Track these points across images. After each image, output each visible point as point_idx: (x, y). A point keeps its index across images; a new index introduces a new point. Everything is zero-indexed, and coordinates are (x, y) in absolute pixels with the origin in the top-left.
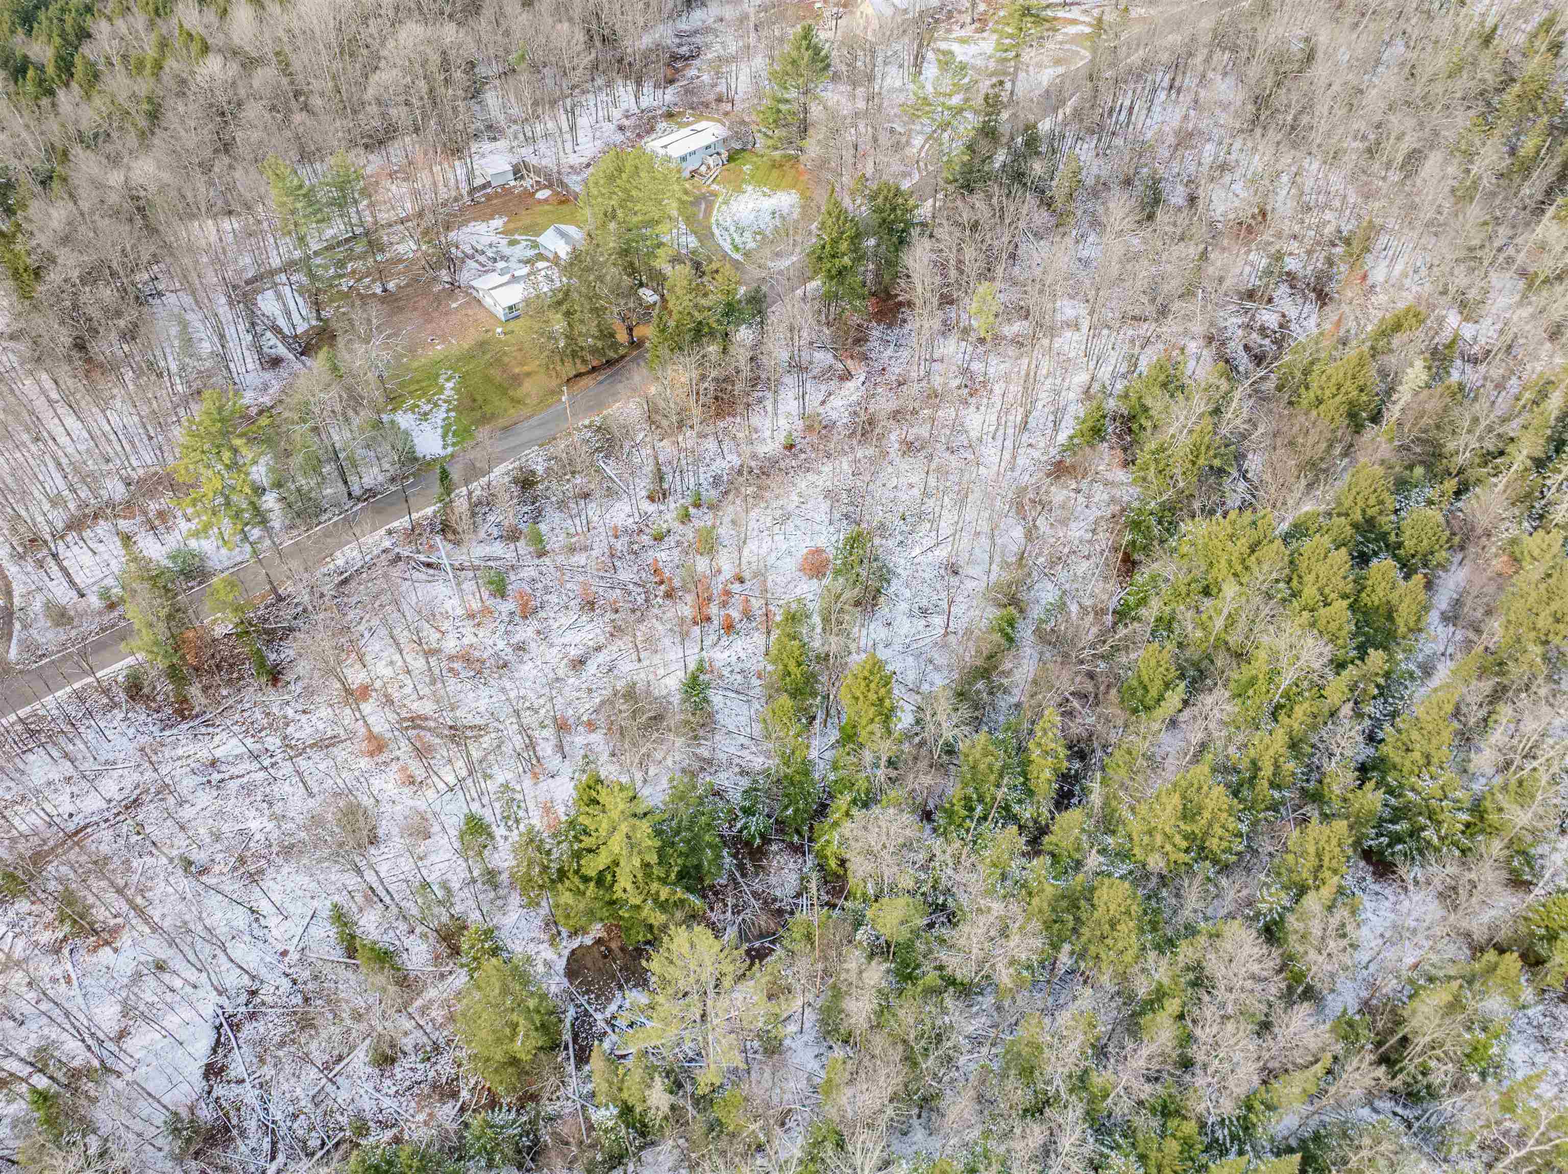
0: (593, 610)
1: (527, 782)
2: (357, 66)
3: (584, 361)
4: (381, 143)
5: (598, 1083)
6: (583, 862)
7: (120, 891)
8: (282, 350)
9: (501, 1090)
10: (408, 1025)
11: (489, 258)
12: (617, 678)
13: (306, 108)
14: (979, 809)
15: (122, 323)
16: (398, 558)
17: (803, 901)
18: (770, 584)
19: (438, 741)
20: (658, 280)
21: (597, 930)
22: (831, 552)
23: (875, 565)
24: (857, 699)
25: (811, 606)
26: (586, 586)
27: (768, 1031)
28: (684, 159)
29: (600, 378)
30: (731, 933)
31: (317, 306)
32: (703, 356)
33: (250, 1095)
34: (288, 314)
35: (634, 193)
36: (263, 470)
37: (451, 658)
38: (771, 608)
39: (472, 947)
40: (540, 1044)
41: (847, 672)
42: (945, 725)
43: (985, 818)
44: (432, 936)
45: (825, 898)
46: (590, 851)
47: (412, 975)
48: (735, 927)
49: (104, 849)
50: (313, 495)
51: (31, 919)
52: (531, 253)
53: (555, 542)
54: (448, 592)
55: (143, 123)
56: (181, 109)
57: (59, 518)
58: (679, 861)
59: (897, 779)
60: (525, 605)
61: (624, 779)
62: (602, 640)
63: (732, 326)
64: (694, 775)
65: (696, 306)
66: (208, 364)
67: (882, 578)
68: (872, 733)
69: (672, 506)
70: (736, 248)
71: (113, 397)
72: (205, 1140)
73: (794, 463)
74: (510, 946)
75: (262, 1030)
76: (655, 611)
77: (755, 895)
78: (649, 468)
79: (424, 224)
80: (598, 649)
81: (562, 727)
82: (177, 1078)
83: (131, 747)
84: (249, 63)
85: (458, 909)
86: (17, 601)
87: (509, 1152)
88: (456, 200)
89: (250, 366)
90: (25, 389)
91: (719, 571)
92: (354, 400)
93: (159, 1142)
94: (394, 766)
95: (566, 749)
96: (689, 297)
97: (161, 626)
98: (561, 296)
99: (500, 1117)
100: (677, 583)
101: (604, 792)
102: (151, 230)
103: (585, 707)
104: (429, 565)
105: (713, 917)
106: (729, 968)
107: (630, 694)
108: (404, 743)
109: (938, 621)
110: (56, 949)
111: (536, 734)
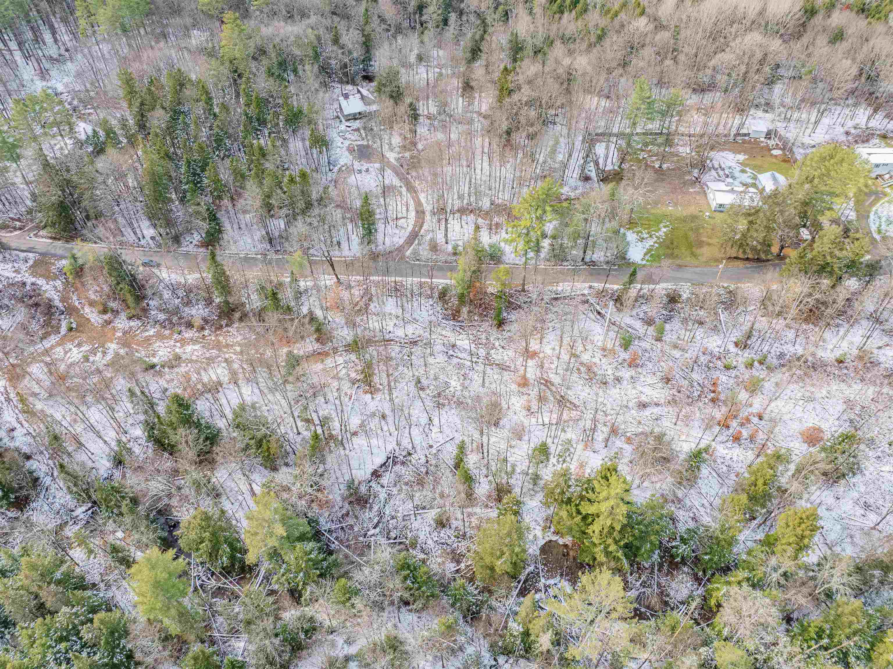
0: (667, 383)
1: (580, 446)
2: (714, 46)
3: (744, 252)
4: (703, 90)
5: (522, 611)
6: (582, 503)
7: (388, 376)
8: (593, 175)
9: (478, 576)
10: (460, 516)
11: (725, 174)
12: (658, 425)
13: (675, 59)
14: (825, 641)
15: (531, 130)
16: (587, 302)
17: (683, 608)
18: (777, 430)
19: (552, 399)
20: (817, 227)
21: (568, 540)
22: (827, 435)
23: (851, 459)
24: (788, 526)
25: (794, 457)
26: (671, 369)
27: (619, 656)
28: (877, 166)
29: (749, 266)
30: (633, 594)
31: (623, 160)
32: (818, 283)
33: (383, 496)
34: (607, 157)
35: (832, 173)
36: (552, 227)
37: (582, 364)
38: (769, 444)
39: (508, 503)
40: (508, 571)
41: (792, 507)
42: (835, 579)
43: (826, 649)
44: (494, 485)
45: (697, 616)
46: (589, 500)
47: (475, 496)
48: (637, 593)
49: (393, 354)
50: (566, 250)
51: (353, 364)
52: (750, 181)
53: (668, 337)
54: (600, 331)
55: (593, 39)
56: (615, 38)
57: (457, 204)
58: (630, 538)
59: (783, 586)
60: (634, 360)
61: (629, 478)
62: (662, 401)
63: (847, 275)
64: (666, 501)
65: (831, 253)
66: (557, 166)
67: (851, 469)
68: (785, 551)
69: (746, 355)
70: (879, 232)
71: (508, 162)
72: (357, 500)
73: (836, 372)
74: (524, 515)
75: (403, 472)
76: (701, 404)
77: (659, 585)
78: (746, 327)
79: (700, 142)
80: (657, 405)
81: (614, 431)
82: (362, 467)
83: (427, 318)
84: (660, 27)
85: (512, 481)
86: (422, 231)
87: (465, 607)
88: (725, 136)
89: (575, 175)
90: (476, 142)
91: (751, 406)
92: (613, 214)
93: (342, 486)
94: (525, 397)
95: (609, 443)
96: (830, 246)
97: (469, 274)
98: (753, 211)
99: (471, 589)
100: (722, 397)
101: (614, 477)
102: (568, 91)
103: (632, 429)
104: (599, 313)
105: (630, 578)
106: (620, 609)
107: (660, 438)
108: (536, 389)
109: (873, 518)
110: (353, 382)
111: (599, 426)
